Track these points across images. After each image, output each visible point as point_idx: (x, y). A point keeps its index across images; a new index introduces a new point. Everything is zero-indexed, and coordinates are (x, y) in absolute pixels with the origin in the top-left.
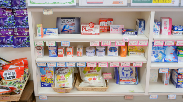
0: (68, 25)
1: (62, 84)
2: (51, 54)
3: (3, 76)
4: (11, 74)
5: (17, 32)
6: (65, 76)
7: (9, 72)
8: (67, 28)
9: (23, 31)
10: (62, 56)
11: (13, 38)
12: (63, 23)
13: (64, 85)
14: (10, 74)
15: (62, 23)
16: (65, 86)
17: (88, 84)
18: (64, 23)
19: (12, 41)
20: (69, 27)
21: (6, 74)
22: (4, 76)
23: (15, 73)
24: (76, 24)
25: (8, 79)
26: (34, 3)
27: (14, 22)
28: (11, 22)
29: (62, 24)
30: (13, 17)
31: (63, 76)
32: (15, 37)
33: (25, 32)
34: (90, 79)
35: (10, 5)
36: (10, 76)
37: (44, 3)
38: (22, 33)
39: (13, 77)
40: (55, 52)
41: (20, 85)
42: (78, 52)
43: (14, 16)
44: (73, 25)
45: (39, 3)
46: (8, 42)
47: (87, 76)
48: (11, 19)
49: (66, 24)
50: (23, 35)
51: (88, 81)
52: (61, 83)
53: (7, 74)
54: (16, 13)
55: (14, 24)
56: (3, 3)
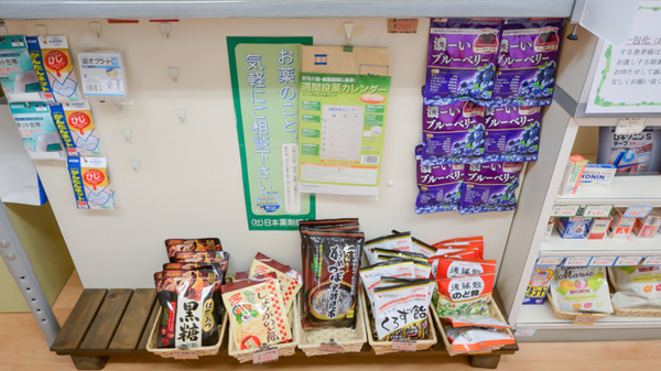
0: (630, 152)
1: (583, 303)
2: (571, 231)
3: (450, 289)
4: (471, 285)
5: (479, 173)
6: (587, 285)
7: (466, 283)
8: (629, 160)
9: (497, 167)
10: (599, 236)
11: (463, 188)
12: (618, 146)
13: (590, 305)
14: (468, 286)
15: (616, 143)
16: (593, 308)
17: (643, 302)
18: (622, 146)
19: (458, 196)
20: (633, 156)
21: (456, 286)
22: (454, 292)
23: (483, 284)
24: (654, 147)
25: (462, 298)
26: (607, 104)
27: (482, 146)
28: (475, 145)
29: (614, 149)
30: (481, 130)
31: (583, 283)
32: (470, 186)
33: (503, 173)
34: (647, 290)
35: (489, 94)
36: (467, 290)
37: (638, 105)
38: (494, 174)
39: (475, 293)
40: (583, 228)
41: (479, 309)
42: (647, 227)
43: (487, 126)
44: (645, 151)
45: (623, 104)
46: (447, 200)
47: (636, 280)
48: (475, 136)
49: (627, 149)
50: (498, 180)
51: (643, 293)
52: (581, 301)
53: (460, 287)
54: (493, 118)
55: (481, 151)
56: (469, 90)
